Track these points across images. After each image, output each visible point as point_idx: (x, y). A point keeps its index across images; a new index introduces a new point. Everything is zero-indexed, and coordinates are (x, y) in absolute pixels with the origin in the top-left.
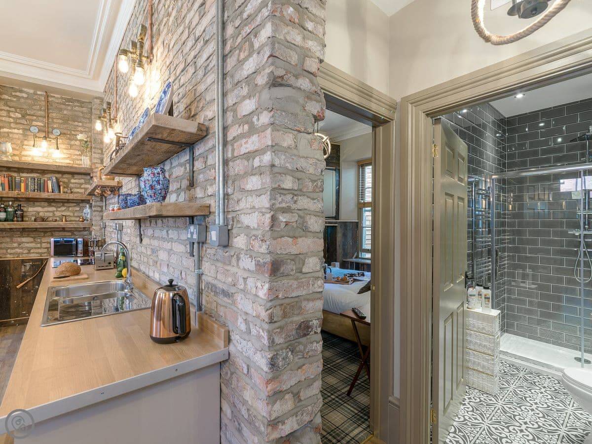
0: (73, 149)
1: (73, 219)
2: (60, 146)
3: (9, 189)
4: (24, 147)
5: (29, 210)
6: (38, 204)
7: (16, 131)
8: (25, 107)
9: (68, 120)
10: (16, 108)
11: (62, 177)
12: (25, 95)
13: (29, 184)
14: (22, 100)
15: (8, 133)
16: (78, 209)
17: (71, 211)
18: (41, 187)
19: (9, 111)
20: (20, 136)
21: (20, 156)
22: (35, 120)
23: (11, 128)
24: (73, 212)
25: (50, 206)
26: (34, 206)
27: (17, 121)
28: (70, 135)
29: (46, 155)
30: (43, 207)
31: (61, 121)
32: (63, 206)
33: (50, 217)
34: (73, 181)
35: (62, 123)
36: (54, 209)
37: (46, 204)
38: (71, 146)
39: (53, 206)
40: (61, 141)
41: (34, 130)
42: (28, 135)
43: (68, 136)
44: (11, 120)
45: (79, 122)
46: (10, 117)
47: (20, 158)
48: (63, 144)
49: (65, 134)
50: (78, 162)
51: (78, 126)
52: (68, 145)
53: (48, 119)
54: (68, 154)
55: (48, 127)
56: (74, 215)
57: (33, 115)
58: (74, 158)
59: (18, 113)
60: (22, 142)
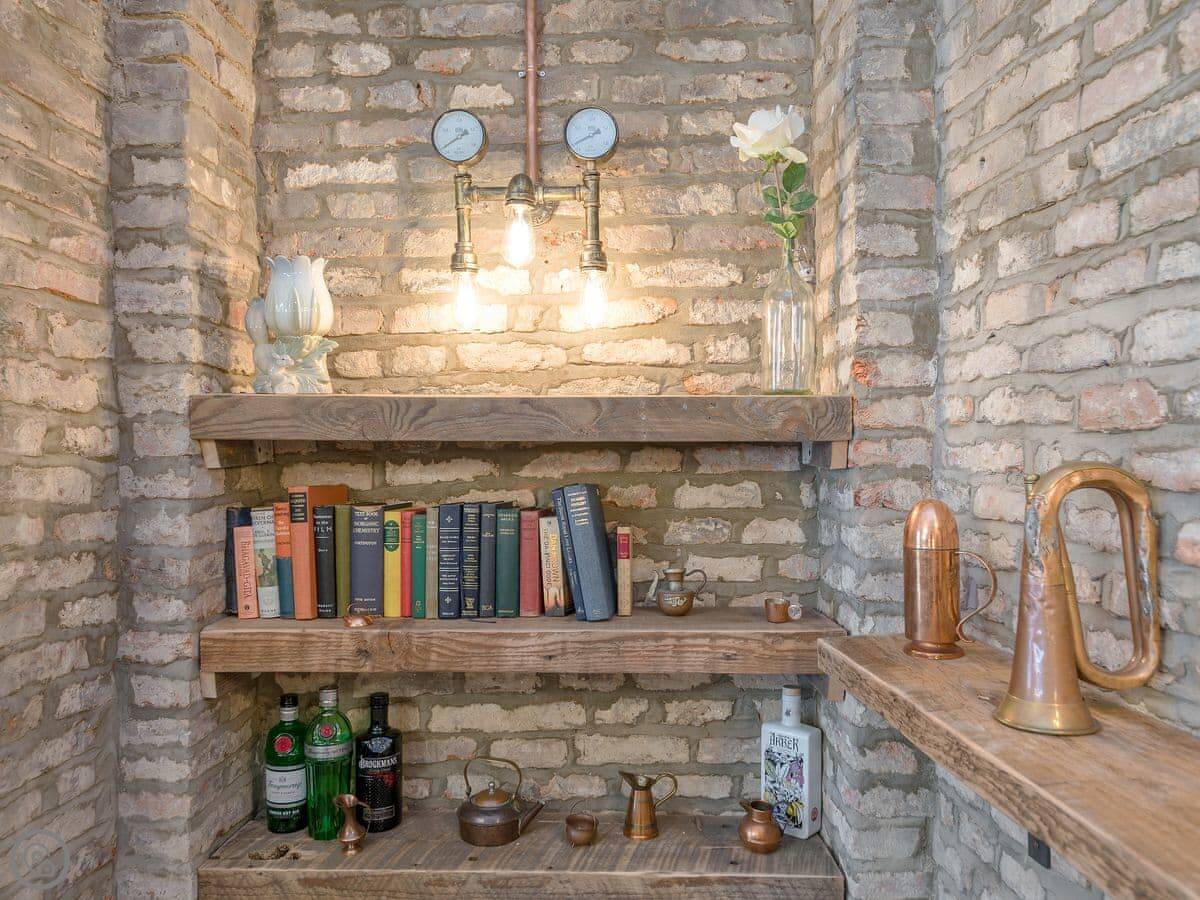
0: (694, 255)
1: (688, 785)
2: (611, 238)
3: (320, 599)
4: (407, 276)
7: (362, 171)
9: (658, 37)
10: (361, 10)
13: (432, 560)
15: (323, 192)
16: (721, 709)
18: (500, 577)
19: (326, 42)
20: (388, 199)
21: (385, 343)
22: (467, 76)
23: (335, 155)
26: (461, 698)
27: (372, 103)
28: (668, 145)
29: (526, 317)
31: (611, 52)
32: (629, 689)
34: (689, 496)
35: (622, 68)
37: (525, 679)
38: (678, 226)
41: (458, 136)
42: (423, 189)
43: (660, 153)
44: (340, 99)
45: (724, 37)
46: (332, 79)
47: (385, 356)
48: (629, 219)
49: (639, 143)
50: (722, 346)
51: (718, 66)
52: (660, 222)
53: (539, 51)
54: (653, 291)
55: (539, 109)
56: (693, 757)
57: (454, 41)
58: (698, 318)
59: (376, 41)
60: (395, 243)
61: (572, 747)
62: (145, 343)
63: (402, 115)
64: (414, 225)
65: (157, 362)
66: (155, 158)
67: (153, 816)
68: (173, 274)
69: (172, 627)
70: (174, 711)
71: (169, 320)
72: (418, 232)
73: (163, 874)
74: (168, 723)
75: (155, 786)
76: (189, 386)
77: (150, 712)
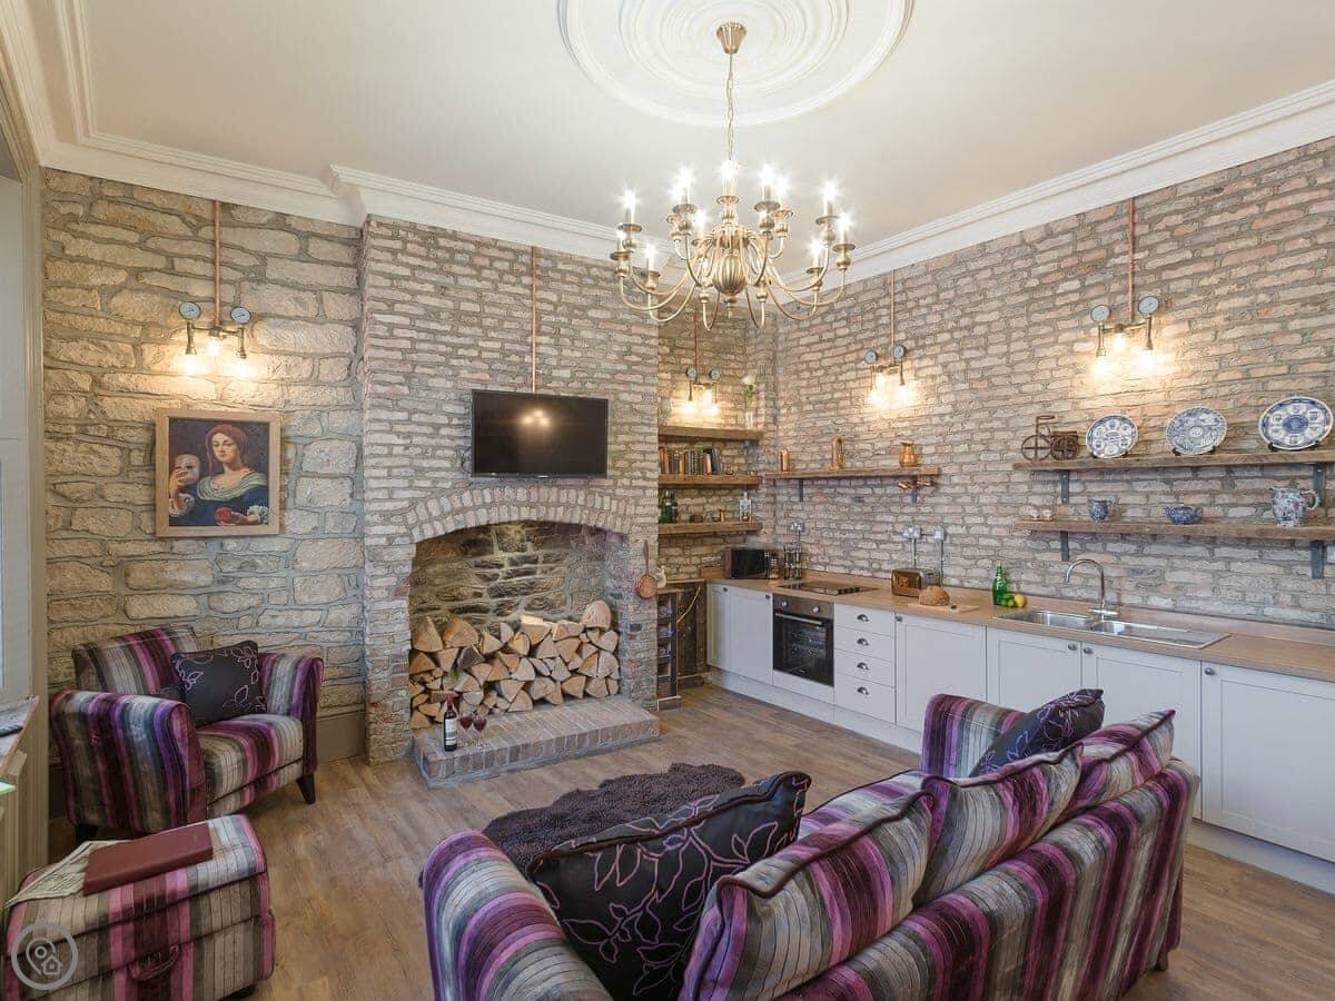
2: (718, 397)
3: (670, 470)
4: (673, 400)
5: (682, 504)
11: (714, 448)
16: (733, 499)
17: (723, 504)
18: (700, 466)
39: (704, 496)
40: (717, 387)
61: (705, 508)
63: (671, 364)
72: (676, 390)
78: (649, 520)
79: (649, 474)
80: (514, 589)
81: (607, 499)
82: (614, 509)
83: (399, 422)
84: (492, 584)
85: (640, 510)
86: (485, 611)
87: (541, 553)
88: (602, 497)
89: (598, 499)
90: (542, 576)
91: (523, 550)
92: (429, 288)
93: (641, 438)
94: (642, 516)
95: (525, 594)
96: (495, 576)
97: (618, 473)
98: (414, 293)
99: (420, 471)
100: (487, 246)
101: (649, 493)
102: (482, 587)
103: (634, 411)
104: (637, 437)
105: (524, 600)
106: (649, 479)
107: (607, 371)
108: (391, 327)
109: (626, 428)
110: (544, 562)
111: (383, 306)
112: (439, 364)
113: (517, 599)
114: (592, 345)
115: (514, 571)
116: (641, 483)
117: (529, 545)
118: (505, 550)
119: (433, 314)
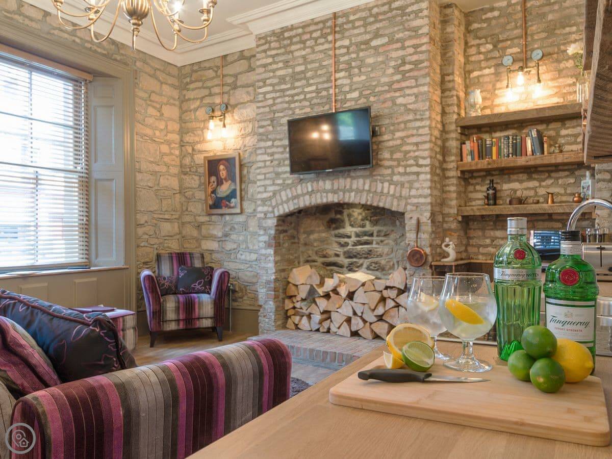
0: (564, 77)
1: (564, 198)
2: (542, 77)
3: (479, 157)
4: (496, 92)
5: (503, 188)
6: (514, 177)
7: (487, 71)
8: (497, 31)
9: (555, 29)
10: (486, 38)
11: (547, 129)
12: (496, 13)
13: (502, 147)
14: (494, 22)
15: (478, 77)
16: (572, 181)
17: (561, 186)
18: (518, 149)
19: (479, 45)
20: (493, 76)
21: (492, 107)
22: (510, 47)
23: (481, 69)
24: (565, 186)
25: (530, 178)
26: (510, 181)
27: (489, 57)
28: (557, 53)
29: (524, 97)
30: (521, 182)
31: (544, 35)
32: (549, 177)
33: (531, 197)
34: (564, 132)
35: (546, 38)
36: (536, 183)
37: (524, 176)
38: (560, 71)
39: (535, 179)
40: (544, 67)
41: (508, 60)
42: (499, 73)
43: (555, 56)
44: (482, 57)
45: (571, 26)
46: (480, 53)
47: (492, 110)
48: (548, 71)
49: (550, 54)
50: (571, 97)
51: (570, 33)
52: (556, 71)
53: (526, 38)
54: (555, 87)
55: (526, 51)
56: (565, 192)
57: (507, 40)
58: (566, 92)
59: (489, 43)
60: (494, 85)
61: (536, 191)
62: (447, 110)
63: (495, 58)
64: (498, 81)
65: (450, 113)
66: (449, 75)
67: (449, 197)
68: (452, 96)
69: (453, 161)
70: (453, 177)
71: (452, 105)
72: (499, 82)
73: (451, 208)
74: (452, 179)
75: (450, 192)
76: (455, 117)
77: (448, 178)
78: (422, 200)
79: (421, 162)
80: (358, 254)
81: (386, 185)
82: (391, 192)
83: (269, 147)
84: (346, 249)
85: (413, 192)
86: (341, 266)
87: (375, 229)
88: (382, 183)
89: (380, 185)
90: (377, 246)
91: (363, 226)
92: (281, 65)
93: (415, 132)
94: (415, 197)
95: (366, 258)
96: (347, 244)
97: (395, 163)
98: (274, 71)
99: (278, 174)
100: (308, 25)
101: (422, 177)
102: (340, 250)
103: (408, 111)
104: (410, 132)
105: (366, 262)
106: (421, 166)
107: (385, 84)
108: (265, 94)
109: (402, 125)
110: (377, 236)
111: (261, 84)
112: (285, 109)
113: (361, 261)
114: (374, 67)
115: (358, 241)
116: (415, 169)
117: (367, 223)
118: (352, 226)
119: (282, 80)
